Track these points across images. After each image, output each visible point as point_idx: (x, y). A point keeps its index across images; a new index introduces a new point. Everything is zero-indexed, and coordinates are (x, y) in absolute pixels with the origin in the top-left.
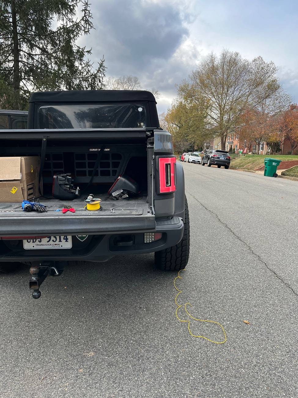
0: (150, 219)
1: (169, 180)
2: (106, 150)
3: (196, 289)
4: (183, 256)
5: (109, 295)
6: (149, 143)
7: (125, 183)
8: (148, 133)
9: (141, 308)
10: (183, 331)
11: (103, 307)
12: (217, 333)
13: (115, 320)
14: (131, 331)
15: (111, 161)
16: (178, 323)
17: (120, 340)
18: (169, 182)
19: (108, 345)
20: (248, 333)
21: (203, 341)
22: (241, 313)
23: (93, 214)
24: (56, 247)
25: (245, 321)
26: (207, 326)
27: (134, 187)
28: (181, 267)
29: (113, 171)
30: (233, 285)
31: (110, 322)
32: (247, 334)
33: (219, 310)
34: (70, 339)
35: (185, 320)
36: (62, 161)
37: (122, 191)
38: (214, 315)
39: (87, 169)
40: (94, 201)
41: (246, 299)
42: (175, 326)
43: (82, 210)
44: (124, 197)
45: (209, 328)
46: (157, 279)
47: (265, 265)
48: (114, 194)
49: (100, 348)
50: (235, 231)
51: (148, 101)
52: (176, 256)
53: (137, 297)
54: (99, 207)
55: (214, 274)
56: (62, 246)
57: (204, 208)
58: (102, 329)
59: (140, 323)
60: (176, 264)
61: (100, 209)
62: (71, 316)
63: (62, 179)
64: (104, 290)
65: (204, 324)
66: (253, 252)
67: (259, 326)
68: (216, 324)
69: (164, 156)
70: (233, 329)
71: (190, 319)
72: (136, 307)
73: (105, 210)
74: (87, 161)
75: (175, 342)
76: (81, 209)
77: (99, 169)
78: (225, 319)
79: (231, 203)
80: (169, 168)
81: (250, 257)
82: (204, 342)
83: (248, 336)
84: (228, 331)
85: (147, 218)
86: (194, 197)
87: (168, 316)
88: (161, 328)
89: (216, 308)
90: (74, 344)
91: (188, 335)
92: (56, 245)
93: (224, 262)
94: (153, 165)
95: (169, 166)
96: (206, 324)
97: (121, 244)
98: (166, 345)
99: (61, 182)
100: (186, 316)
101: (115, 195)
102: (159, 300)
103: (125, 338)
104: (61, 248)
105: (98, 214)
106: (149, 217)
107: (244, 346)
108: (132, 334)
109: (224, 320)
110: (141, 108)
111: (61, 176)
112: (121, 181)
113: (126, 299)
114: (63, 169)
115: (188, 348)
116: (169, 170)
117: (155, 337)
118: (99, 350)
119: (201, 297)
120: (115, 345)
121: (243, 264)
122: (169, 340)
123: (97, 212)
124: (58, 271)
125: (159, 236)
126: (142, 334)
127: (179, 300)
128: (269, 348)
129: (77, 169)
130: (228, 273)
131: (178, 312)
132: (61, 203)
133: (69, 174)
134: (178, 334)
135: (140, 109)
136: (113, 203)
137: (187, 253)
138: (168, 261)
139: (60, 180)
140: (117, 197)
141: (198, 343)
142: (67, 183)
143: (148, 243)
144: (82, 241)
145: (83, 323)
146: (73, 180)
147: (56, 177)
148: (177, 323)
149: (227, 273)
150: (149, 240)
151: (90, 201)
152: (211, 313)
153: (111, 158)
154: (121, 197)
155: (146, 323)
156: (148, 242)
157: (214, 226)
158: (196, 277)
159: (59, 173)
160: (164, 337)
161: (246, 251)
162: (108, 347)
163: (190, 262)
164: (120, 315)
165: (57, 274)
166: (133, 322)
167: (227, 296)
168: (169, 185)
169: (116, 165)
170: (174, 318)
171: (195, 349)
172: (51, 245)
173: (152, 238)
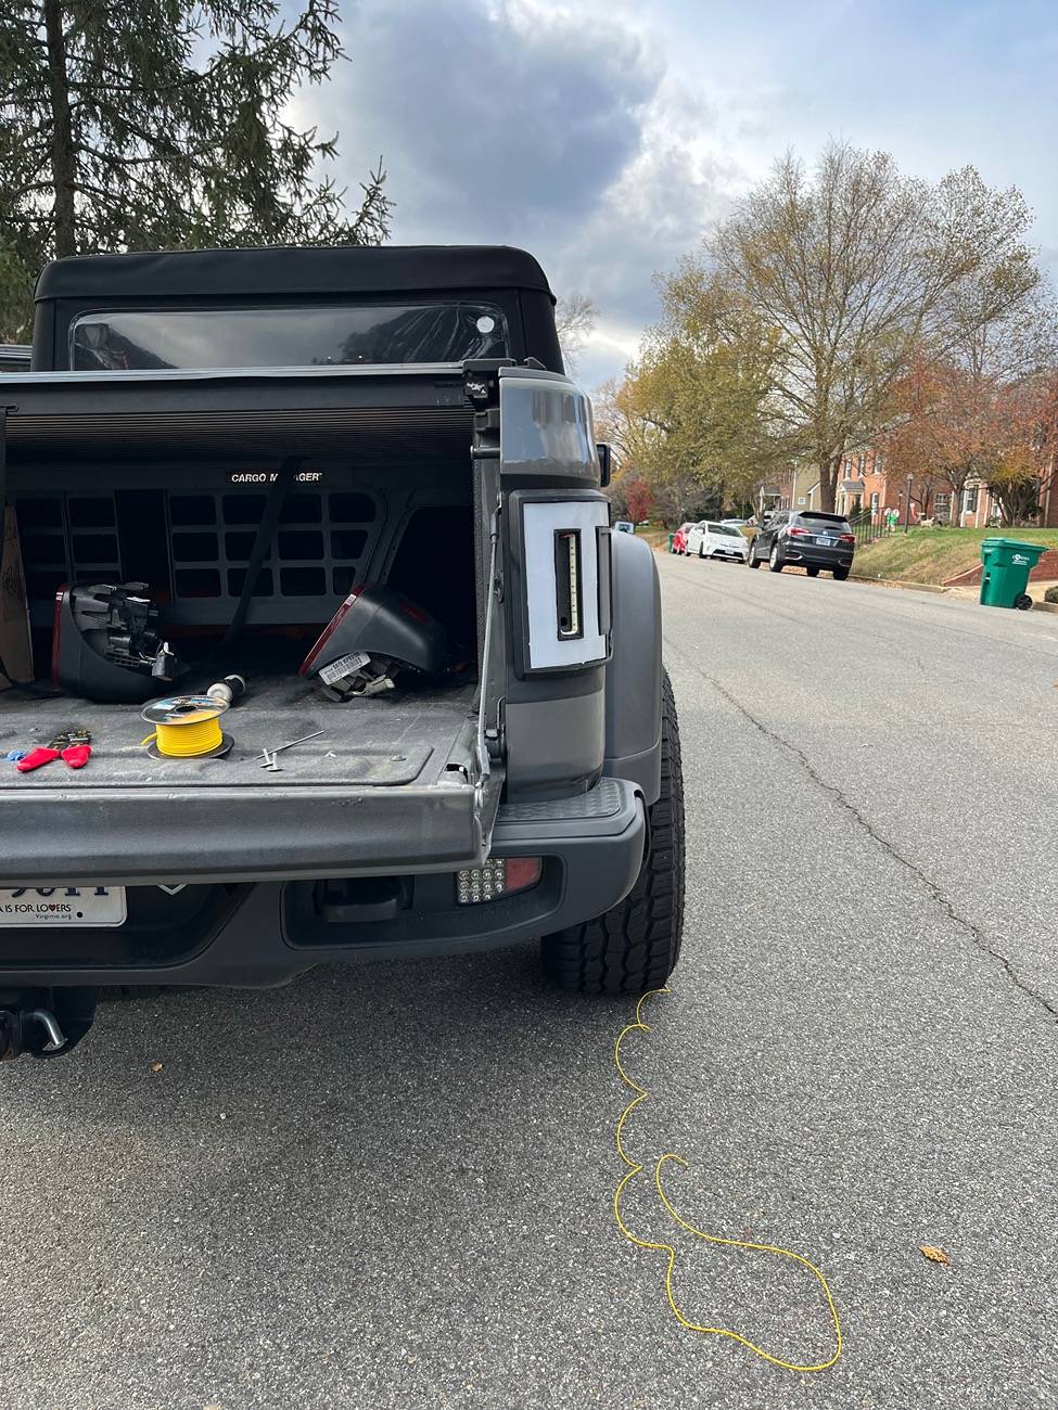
0: (449, 805)
1: (574, 609)
2: (305, 477)
3: (712, 1081)
4: (656, 940)
5: (333, 1107)
6: (480, 433)
7: (376, 623)
8: (477, 387)
9: (463, 1171)
10: (644, 1297)
11: (301, 1168)
12: (800, 1312)
13: (342, 1233)
14: (408, 1295)
15: (326, 527)
16: (625, 1253)
17: (350, 1344)
18: (575, 616)
19: (291, 1370)
20: (944, 1312)
21: (734, 1352)
22: (907, 1207)
23: (167, 777)
24: (56, 920)
25: (932, 1250)
26: (755, 1275)
27: (418, 641)
28: (646, 981)
29: (336, 571)
30: (870, 1065)
31: (318, 1244)
32: (938, 1320)
33: (810, 1190)
34: (126, 1330)
35: (658, 1237)
36: (113, 531)
37: (365, 661)
38: (789, 1216)
39: (223, 565)
40: (191, 709)
41: (927, 1134)
42: (607, 1271)
43: (132, 755)
44: (372, 687)
45: (764, 1286)
46: (545, 1029)
47: (1004, 970)
48: (331, 675)
49: (256, 1382)
50: (874, 819)
51: (516, 292)
52: (627, 938)
53: (452, 1118)
54: (216, 740)
55: (790, 1008)
56: (80, 915)
57: (754, 725)
58: (277, 1283)
59: (452, 1251)
60: (625, 968)
61: (223, 745)
62: (155, 1211)
63: (94, 605)
64: (317, 1080)
65: (742, 1263)
66: (951, 911)
67: (993, 1272)
68: (797, 1263)
69: (551, 493)
70: (875, 1290)
71: (679, 1231)
72: (442, 1165)
73: (245, 754)
74: (221, 530)
75: (602, 1358)
76: (129, 748)
77: (277, 565)
78: (837, 1235)
79: (859, 708)
80: (573, 551)
81: (939, 933)
82: (738, 1359)
83: (941, 1327)
84: (848, 1299)
85: (430, 801)
86: (716, 684)
87: (581, 1218)
88: (543, 1280)
89: (797, 1179)
90: (140, 1356)
91: (664, 1319)
92: (52, 907)
93: (831, 954)
94: (497, 535)
95: (573, 544)
96: (751, 1260)
97: (340, 913)
98: (560, 1376)
99: (90, 623)
100: (662, 1216)
101: (334, 680)
102: (548, 1133)
103: (373, 1334)
104: (76, 923)
105: (195, 778)
106: (442, 798)
107: (924, 1384)
108: (410, 1309)
109: (830, 1240)
110: (487, 318)
111: (90, 594)
112: (361, 613)
113: (406, 1125)
114: (116, 567)
115: (662, 1392)
116: (573, 559)
117: (513, 1332)
118: (250, 1393)
119: (730, 1121)
120: (324, 1369)
121: (911, 965)
122: (576, 1347)
123: (190, 768)
124: (63, 1030)
125: (529, 874)
126: (456, 1310)
127: (636, 1134)
128: (1043, 1397)
129: (180, 566)
130: (849, 1003)
131: (626, 1194)
132: (65, 719)
133: (140, 586)
134: (621, 1314)
135: (485, 325)
136: (307, 717)
137: (673, 926)
138: (594, 959)
139: (84, 613)
140: (345, 686)
141: (710, 1364)
142: (118, 624)
143: (477, 904)
144: (172, 892)
145: (201, 1247)
146: (154, 613)
147: (67, 596)
148: (616, 1256)
149: (842, 1006)
150: (482, 892)
151: (170, 707)
152: (775, 1204)
153: (326, 515)
154: (361, 689)
155: (481, 1252)
156: (476, 898)
157: (793, 800)
158: (711, 1023)
159: (85, 581)
160: (558, 1326)
161: (922, 903)
162: (293, 1379)
163: (687, 954)
164: (370, 1206)
165: (57, 1042)
166: (422, 1246)
167: (844, 1119)
168: (573, 632)
169: (350, 545)
170: (609, 1228)
171: (695, 1399)
172: (29, 908)
173: (494, 880)
